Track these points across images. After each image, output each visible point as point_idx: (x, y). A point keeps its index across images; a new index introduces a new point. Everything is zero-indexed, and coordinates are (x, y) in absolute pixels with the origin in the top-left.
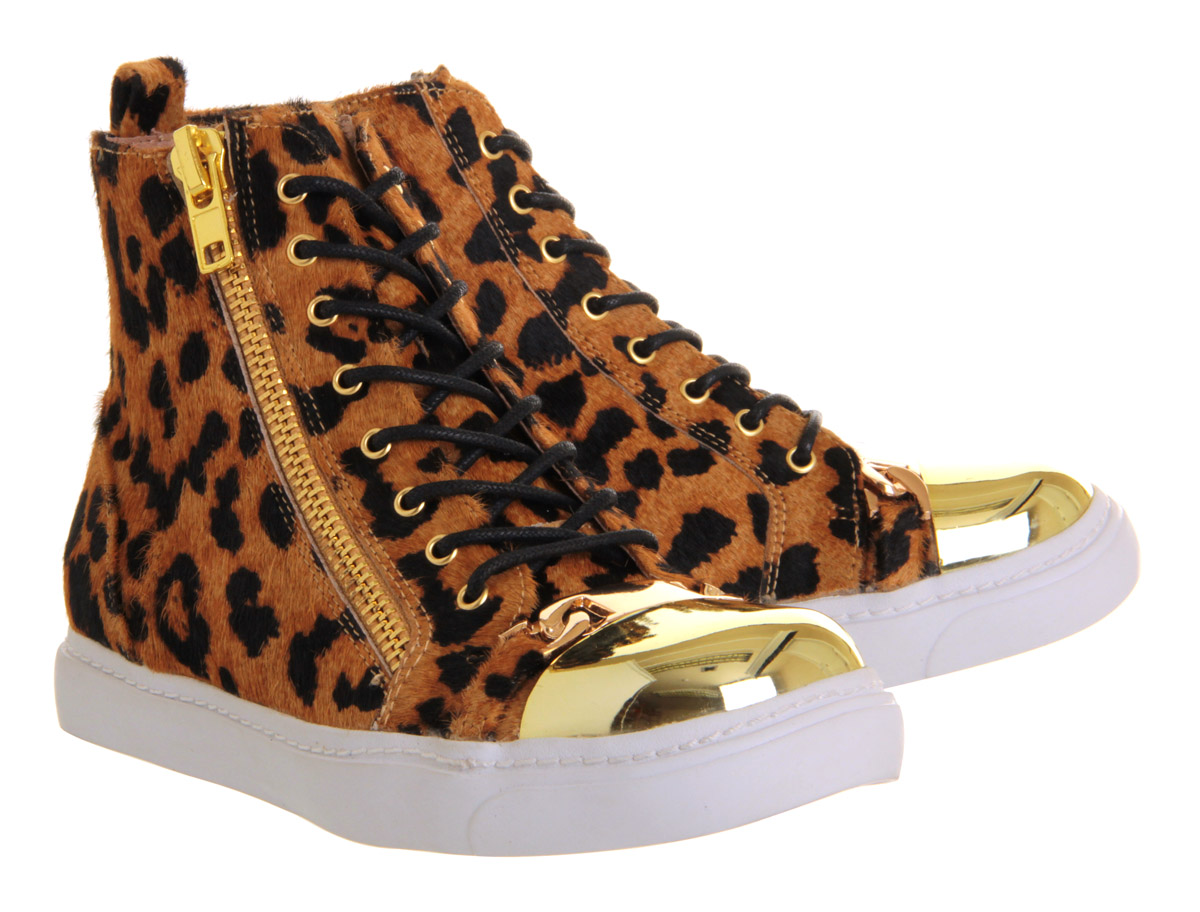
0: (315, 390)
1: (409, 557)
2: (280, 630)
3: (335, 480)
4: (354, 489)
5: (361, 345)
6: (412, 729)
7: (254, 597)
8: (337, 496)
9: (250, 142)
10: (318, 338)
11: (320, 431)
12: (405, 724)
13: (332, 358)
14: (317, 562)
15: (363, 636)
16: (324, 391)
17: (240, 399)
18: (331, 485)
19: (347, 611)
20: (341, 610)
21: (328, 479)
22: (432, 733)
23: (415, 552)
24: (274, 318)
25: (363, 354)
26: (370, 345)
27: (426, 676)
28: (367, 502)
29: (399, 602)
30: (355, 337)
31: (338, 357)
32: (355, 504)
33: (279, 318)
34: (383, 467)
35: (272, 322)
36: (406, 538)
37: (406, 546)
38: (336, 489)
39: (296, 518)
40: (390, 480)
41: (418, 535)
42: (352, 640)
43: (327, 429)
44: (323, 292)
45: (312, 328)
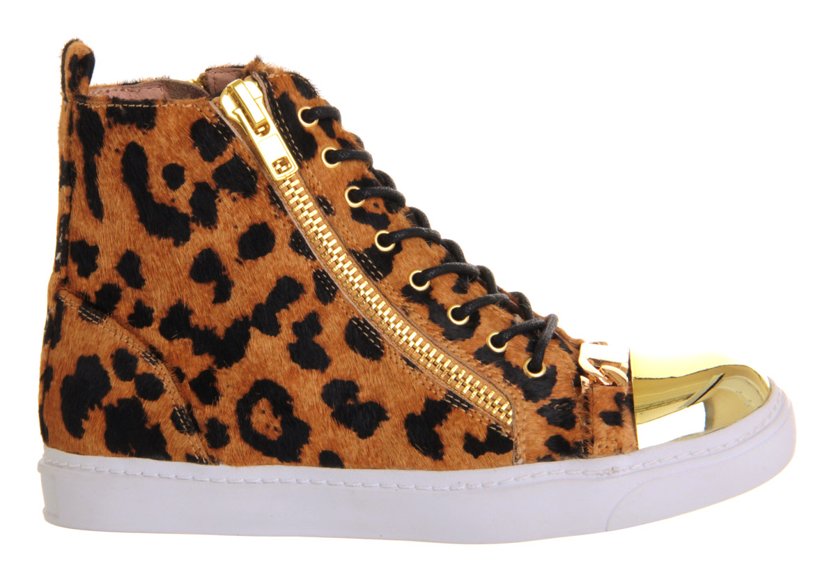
0: (367, 250)
1: (480, 350)
2: (389, 415)
3: (404, 308)
4: (420, 313)
5: (384, 217)
6: (547, 458)
7: (355, 398)
8: (409, 319)
9: (275, 87)
10: (359, 215)
11: (381, 278)
12: (542, 456)
13: (370, 228)
14: (409, 363)
15: (470, 406)
16: (372, 250)
17: (310, 265)
18: (403, 313)
19: (450, 393)
20: (444, 392)
21: (398, 308)
22: (567, 457)
23: (483, 346)
24: (325, 205)
25: (389, 223)
26: (390, 215)
27: (538, 423)
28: (432, 318)
29: (489, 380)
30: (379, 212)
31: (374, 226)
32: (424, 322)
33: (329, 206)
34: (434, 294)
35: (324, 209)
36: (472, 338)
37: (474, 343)
38: (407, 314)
39: (382, 338)
40: (442, 302)
41: (478, 335)
42: (464, 411)
43: (385, 275)
44: (350, 184)
45: (352, 210)
